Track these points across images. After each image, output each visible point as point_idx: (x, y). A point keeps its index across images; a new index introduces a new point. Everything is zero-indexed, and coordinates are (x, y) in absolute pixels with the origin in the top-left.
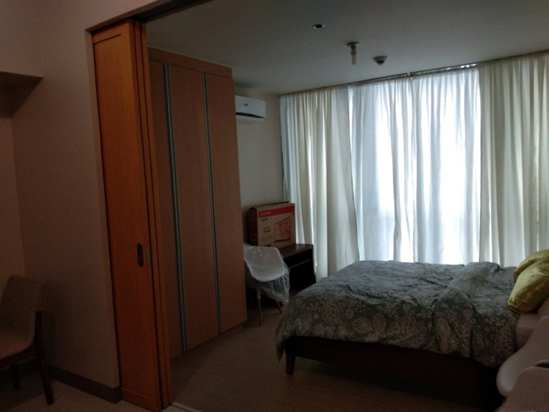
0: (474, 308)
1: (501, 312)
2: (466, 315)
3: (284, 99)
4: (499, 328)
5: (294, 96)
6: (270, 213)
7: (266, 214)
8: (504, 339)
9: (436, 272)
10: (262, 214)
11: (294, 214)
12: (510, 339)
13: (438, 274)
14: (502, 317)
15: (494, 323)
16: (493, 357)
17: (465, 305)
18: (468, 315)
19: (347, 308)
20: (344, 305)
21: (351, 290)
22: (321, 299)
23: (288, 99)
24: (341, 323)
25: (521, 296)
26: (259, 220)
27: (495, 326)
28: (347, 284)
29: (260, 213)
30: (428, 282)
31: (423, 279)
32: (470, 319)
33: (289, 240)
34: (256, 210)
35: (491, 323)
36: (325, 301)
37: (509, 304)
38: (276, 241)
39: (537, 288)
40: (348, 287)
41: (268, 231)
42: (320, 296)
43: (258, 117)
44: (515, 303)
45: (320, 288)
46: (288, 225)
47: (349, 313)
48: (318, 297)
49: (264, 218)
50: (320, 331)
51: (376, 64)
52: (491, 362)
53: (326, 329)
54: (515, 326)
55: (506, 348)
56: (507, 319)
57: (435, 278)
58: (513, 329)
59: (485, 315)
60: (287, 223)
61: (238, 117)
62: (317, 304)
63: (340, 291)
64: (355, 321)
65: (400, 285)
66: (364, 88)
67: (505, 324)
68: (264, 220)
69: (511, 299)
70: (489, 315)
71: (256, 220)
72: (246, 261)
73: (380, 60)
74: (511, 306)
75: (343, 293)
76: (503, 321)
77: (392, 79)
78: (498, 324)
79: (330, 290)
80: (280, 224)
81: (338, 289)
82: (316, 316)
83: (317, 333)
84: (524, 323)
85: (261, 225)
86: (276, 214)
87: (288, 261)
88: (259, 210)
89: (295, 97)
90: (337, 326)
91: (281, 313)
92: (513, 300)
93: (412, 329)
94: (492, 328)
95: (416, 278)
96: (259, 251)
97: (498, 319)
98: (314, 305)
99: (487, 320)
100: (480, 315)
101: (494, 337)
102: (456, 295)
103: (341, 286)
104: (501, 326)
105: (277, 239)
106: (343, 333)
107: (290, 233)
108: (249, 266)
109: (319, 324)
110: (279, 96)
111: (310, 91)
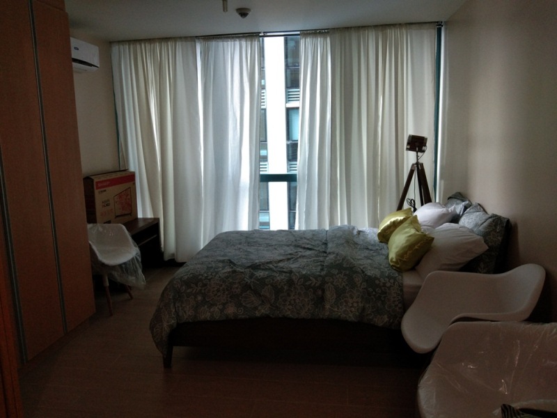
0: (363, 272)
1: (387, 273)
2: (357, 279)
3: (117, 47)
4: (389, 288)
5: (129, 45)
6: (108, 183)
7: (104, 184)
8: (394, 298)
9: (305, 238)
10: (99, 185)
11: (134, 184)
12: (400, 297)
13: (308, 240)
14: (389, 277)
15: (384, 284)
16: (386, 316)
17: (354, 269)
18: (358, 279)
19: (235, 283)
20: (231, 281)
21: (234, 264)
22: (204, 278)
23: (121, 47)
24: (229, 300)
25: (401, 255)
26: (96, 192)
27: (386, 286)
28: (227, 258)
29: (97, 183)
30: (304, 248)
31: (298, 246)
32: (361, 284)
33: (130, 214)
34: (92, 180)
35: (381, 284)
36: (210, 280)
37: (391, 264)
38: (117, 216)
39: (416, 247)
40: (230, 262)
41: (107, 205)
42: (202, 275)
43: (91, 65)
44: (396, 262)
45: (199, 266)
46: (129, 197)
47: (237, 288)
48: (201, 277)
49: (102, 189)
50: (206, 314)
51: (239, 16)
52: (385, 321)
53: (212, 310)
54: (402, 284)
55: (396, 306)
56: (395, 279)
57: (308, 244)
58: (401, 286)
59: (375, 277)
60: (127, 195)
61: (75, 65)
62: (200, 284)
63: (224, 267)
64: (243, 295)
65: (280, 255)
66: (213, 44)
67: (394, 283)
68: (102, 192)
69: (392, 259)
70: (378, 276)
71: (93, 192)
72: (91, 243)
73: (243, 13)
74: (394, 266)
75: (228, 269)
76: (392, 281)
77: (243, 37)
78: (388, 285)
79: (212, 267)
80: (120, 195)
81: (221, 265)
82: (200, 298)
83: (202, 317)
84: (409, 280)
85: (99, 197)
86: (115, 185)
87: (137, 238)
88: (96, 180)
89: (132, 46)
90: (224, 304)
91: (132, 298)
92: (394, 260)
93: (301, 299)
94: (383, 288)
95: (291, 245)
96: (101, 229)
97: (387, 280)
98: (197, 286)
99: (377, 282)
100: (369, 277)
101: (385, 297)
102: (343, 260)
103: (223, 261)
104: (391, 286)
105: (117, 214)
106: (231, 310)
107: (131, 206)
108: (94, 248)
109: (204, 306)
110: (111, 43)
111: (150, 40)
